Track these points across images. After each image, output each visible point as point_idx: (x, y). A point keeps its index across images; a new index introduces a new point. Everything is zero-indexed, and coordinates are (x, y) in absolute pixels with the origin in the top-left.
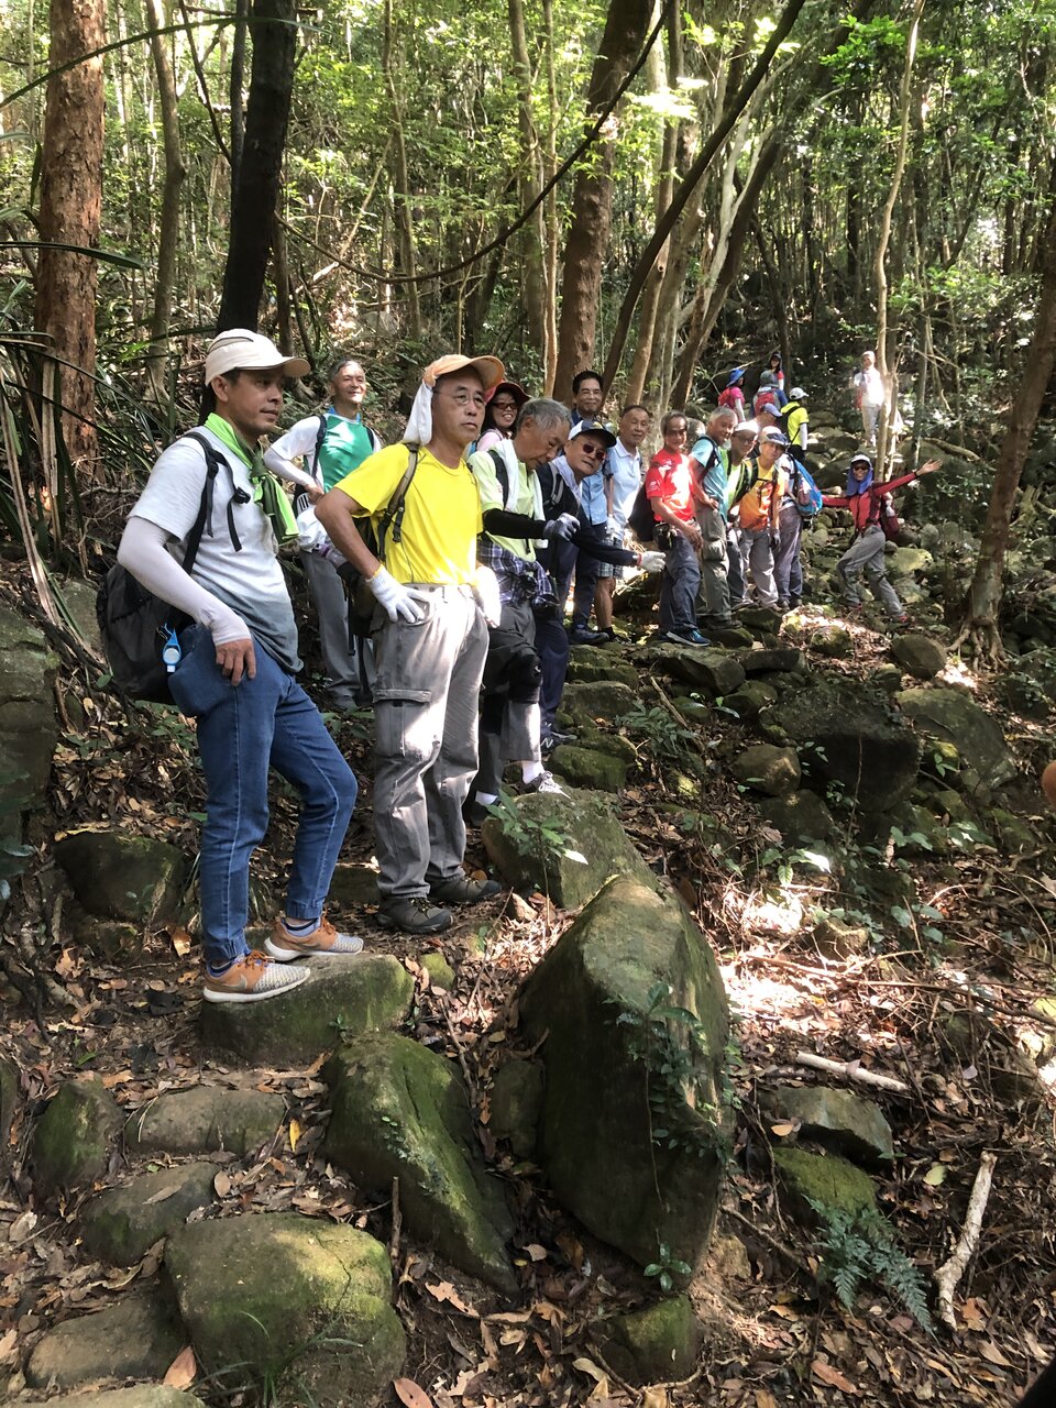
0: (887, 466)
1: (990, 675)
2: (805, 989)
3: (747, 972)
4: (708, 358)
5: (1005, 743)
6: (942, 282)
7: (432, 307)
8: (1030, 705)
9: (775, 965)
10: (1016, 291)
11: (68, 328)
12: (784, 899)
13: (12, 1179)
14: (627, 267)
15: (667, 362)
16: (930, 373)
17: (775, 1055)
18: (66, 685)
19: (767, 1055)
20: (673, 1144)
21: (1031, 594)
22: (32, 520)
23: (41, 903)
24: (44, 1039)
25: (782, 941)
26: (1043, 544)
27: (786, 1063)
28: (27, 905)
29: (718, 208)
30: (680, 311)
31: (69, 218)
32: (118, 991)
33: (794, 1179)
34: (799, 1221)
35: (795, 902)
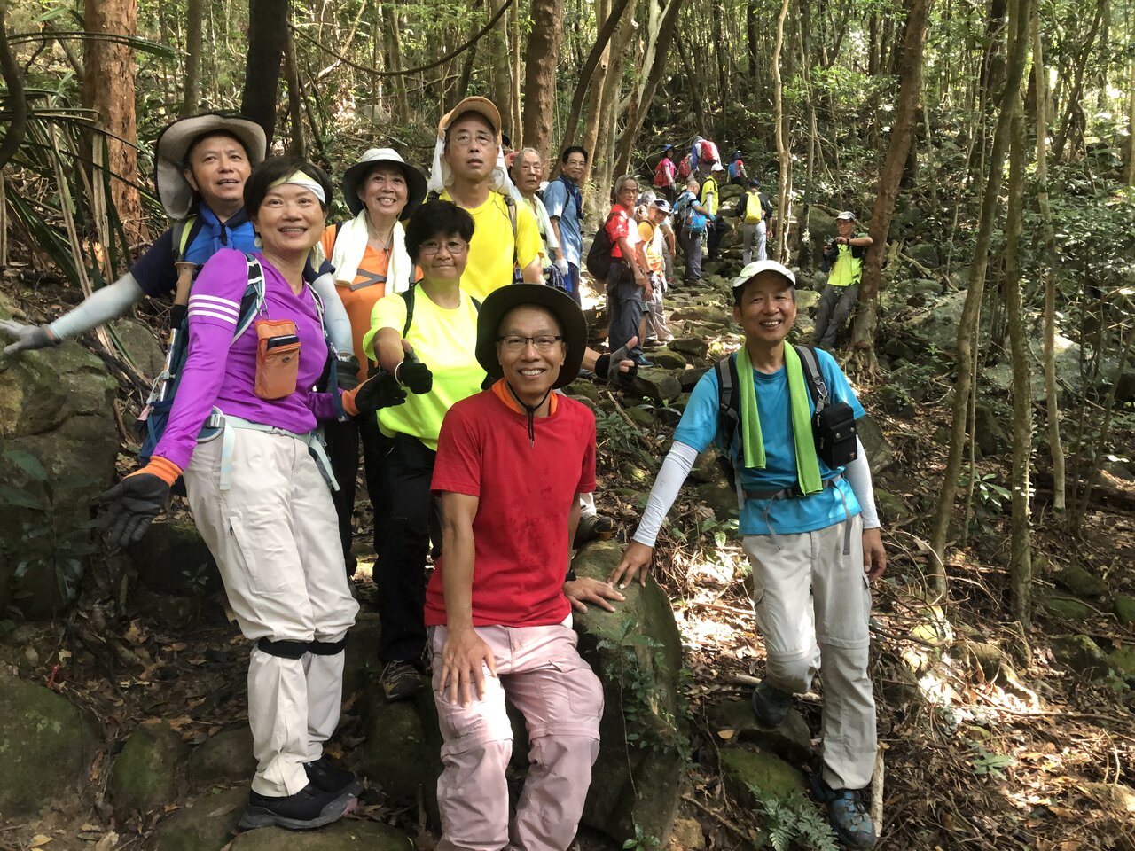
0: (785, 226)
1: (869, 386)
2: (739, 627)
3: (693, 616)
4: (642, 142)
5: (882, 437)
6: (824, 78)
7: (417, 100)
8: (901, 409)
9: (715, 609)
10: (880, 88)
11: (111, 109)
12: (719, 558)
13: (95, 807)
14: (574, 70)
15: (610, 145)
16: (816, 154)
17: (718, 677)
18: (122, 405)
19: (712, 678)
20: (643, 744)
21: (898, 324)
22: (87, 269)
23: (109, 583)
24: (116, 693)
25: (719, 590)
26: (906, 285)
27: (726, 684)
28: (96, 585)
29: (647, 22)
30: (618, 104)
31: (111, 17)
32: (179, 652)
33: (736, 772)
34: (741, 803)
35: (728, 559)
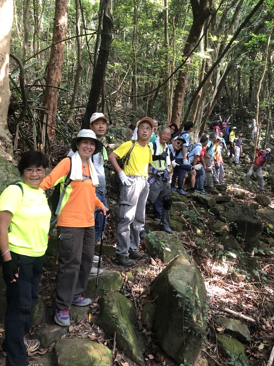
2: (228, 290)
3: (212, 284)
4: (211, 118)
7: (140, 102)
9: (220, 283)
11: (51, 105)
12: (223, 265)
15: (200, 119)
16: (270, 125)
17: (218, 308)
19: (216, 308)
20: (189, 331)
25: (222, 276)
27: (221, 311)
30: (204, 106)
31: (54, 79)
32: (49, 274)
33: (222, 344)
34: (223, 356)
35: (226, 266)
